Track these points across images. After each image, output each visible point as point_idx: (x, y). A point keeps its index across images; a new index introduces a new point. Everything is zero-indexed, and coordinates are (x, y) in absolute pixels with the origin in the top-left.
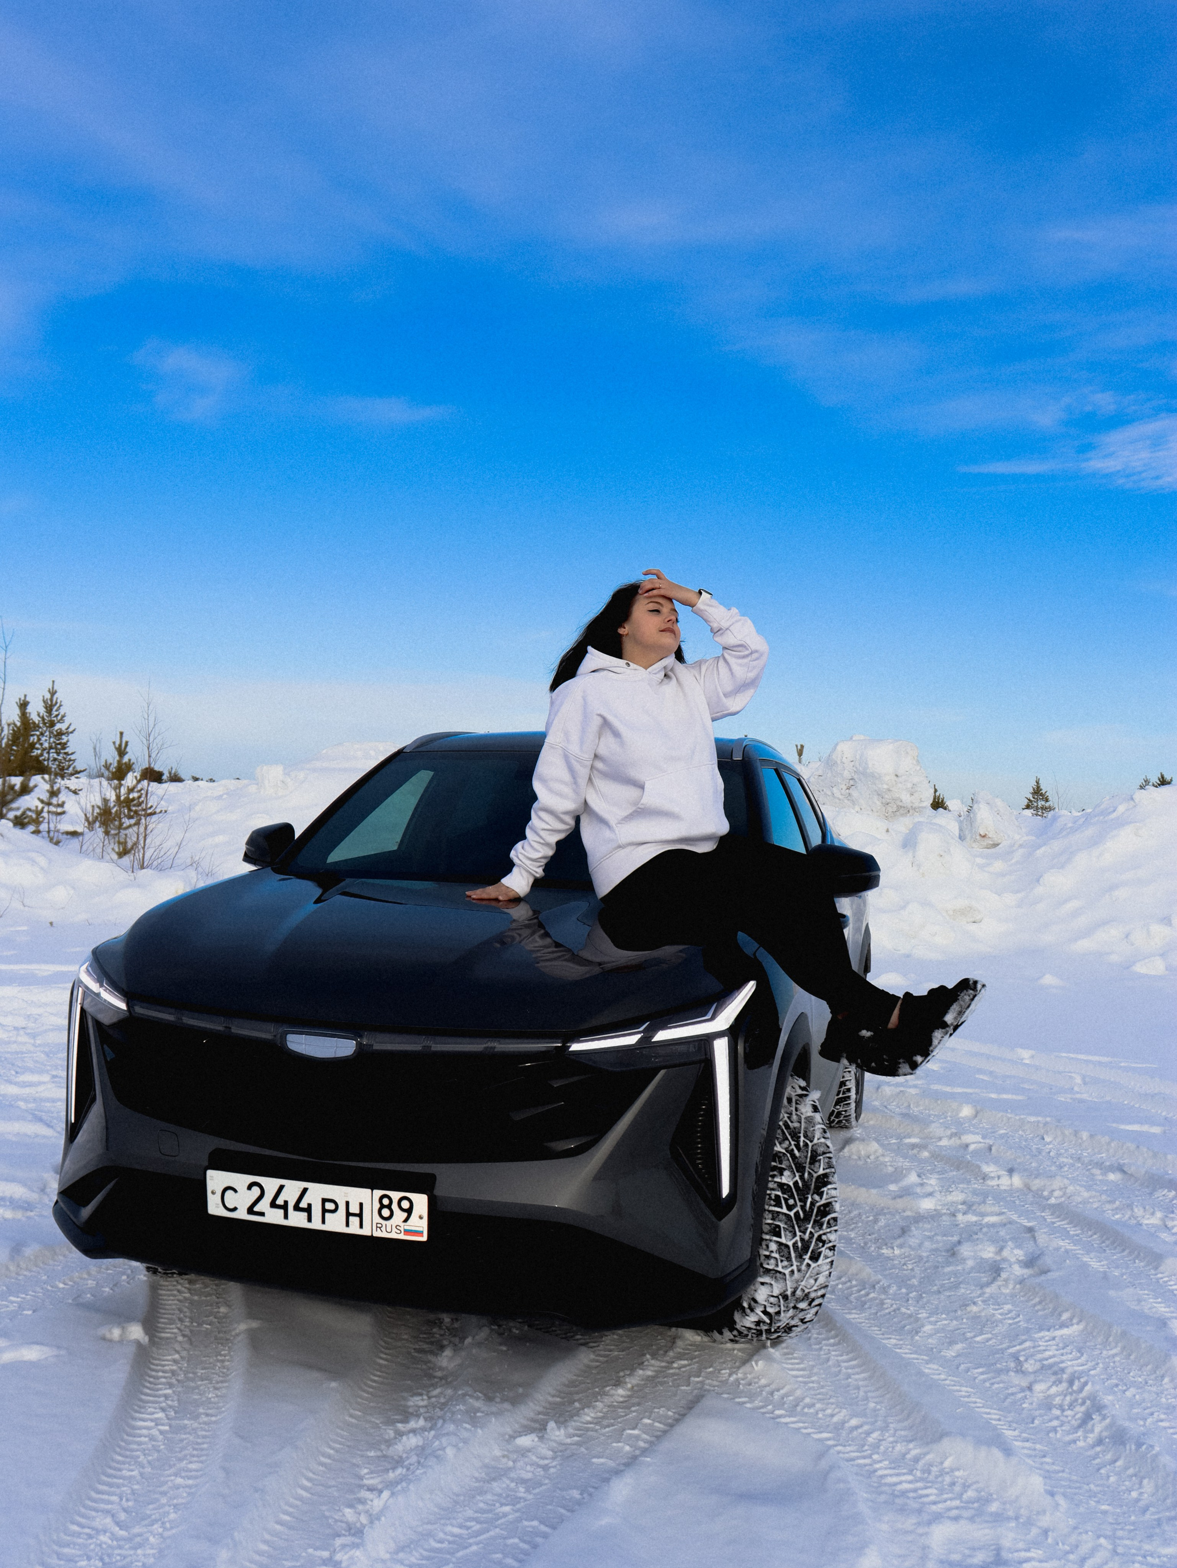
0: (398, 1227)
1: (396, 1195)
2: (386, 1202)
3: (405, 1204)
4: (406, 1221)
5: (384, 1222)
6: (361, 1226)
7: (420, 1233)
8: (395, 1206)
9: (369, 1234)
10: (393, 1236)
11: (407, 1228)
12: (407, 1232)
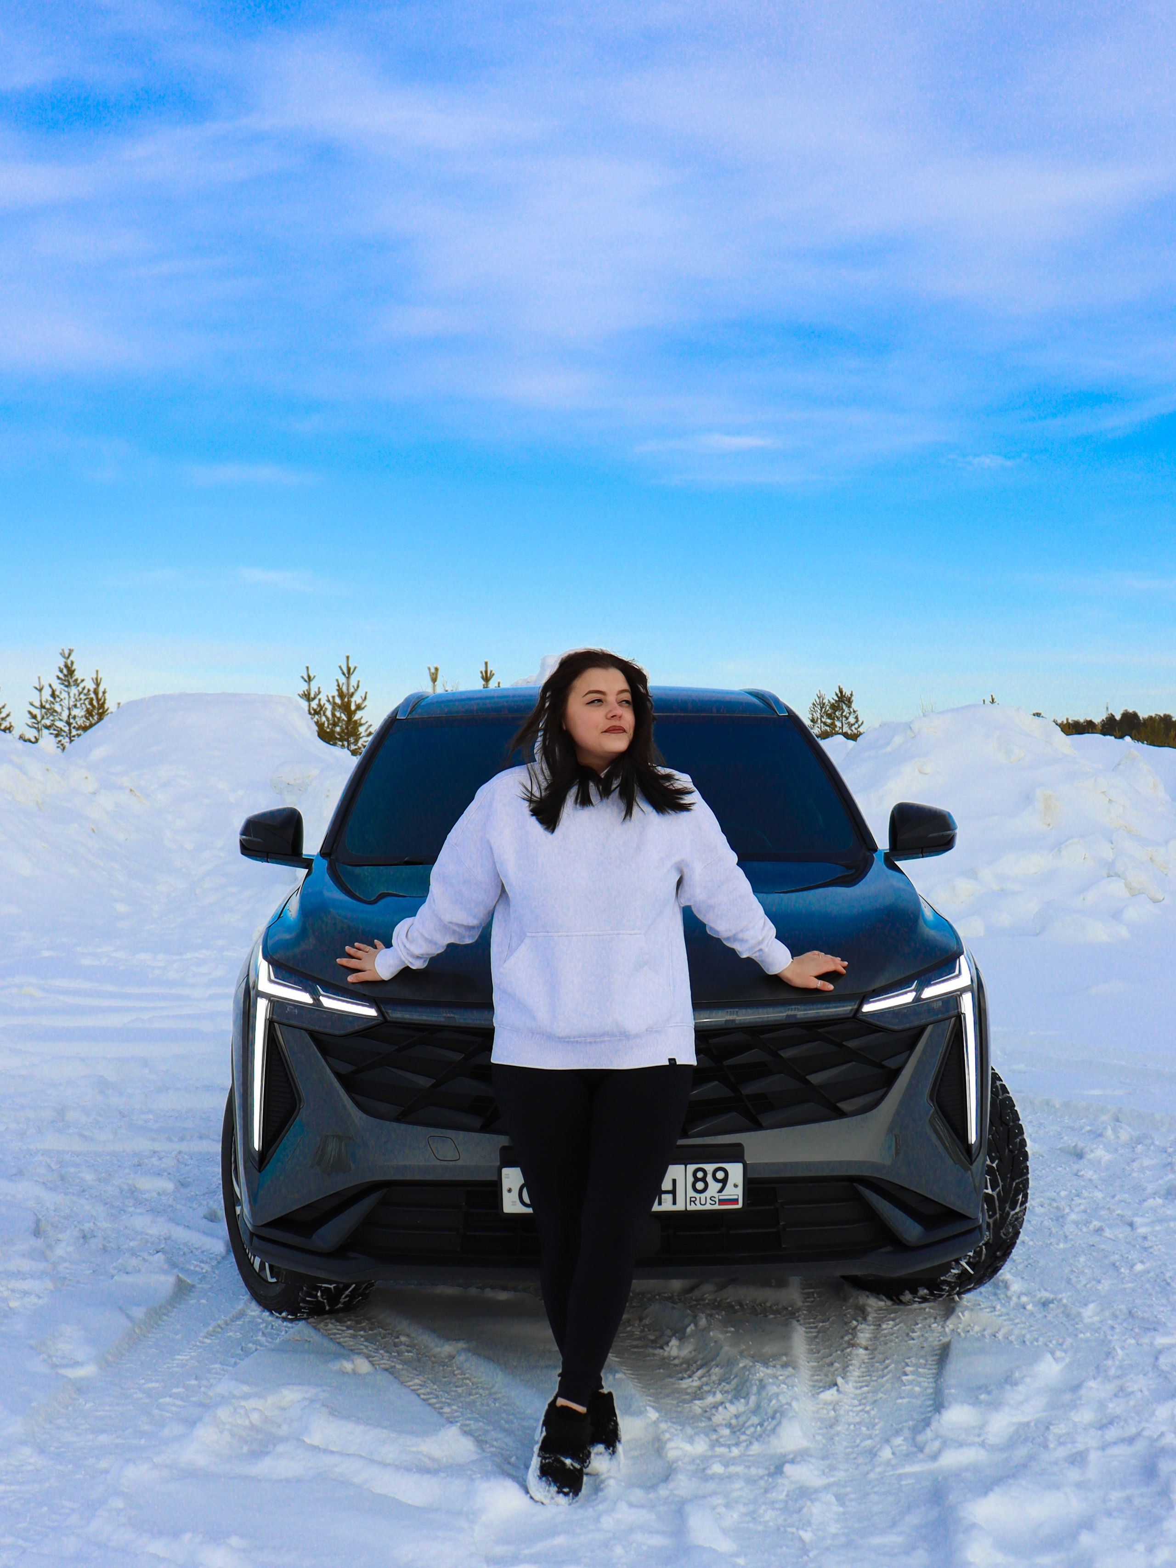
0: (712, 1199)
1: (710, 1168)
2: (700, 1175)
3: (720, 1175)
4: (721, 1191)
5: (698, 1196)
6: (674, 1203)
7: (735, 1201)
8: (709, 1178)
9: (683, 1208)
10: (708, 1207)
11: (721, 1198)
12: (722, 1202)
